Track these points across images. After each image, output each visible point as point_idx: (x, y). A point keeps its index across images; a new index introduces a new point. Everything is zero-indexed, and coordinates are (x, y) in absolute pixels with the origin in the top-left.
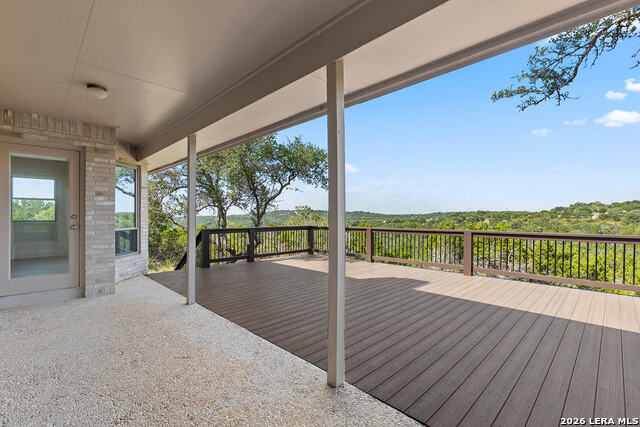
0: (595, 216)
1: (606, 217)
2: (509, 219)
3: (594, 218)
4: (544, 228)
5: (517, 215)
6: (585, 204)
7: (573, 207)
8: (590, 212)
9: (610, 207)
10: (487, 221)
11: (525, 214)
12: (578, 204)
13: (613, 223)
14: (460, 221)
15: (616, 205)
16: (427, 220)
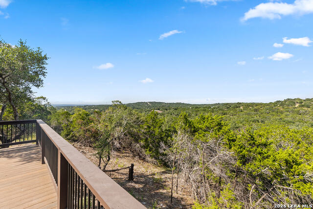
0: (297, 105)
1: (303, 106)
2: (253, 106)
3: (296, 106)
4: (270, 111)
5: (257, 105)
6: (292, 99)
7: (285, 101)
8: (295, 103)
9: (305, 101)
10: (241, 108)
11: (261, 104)
12: (288, 99)
13: (306, 109)
14: (228, 108)
15: (308, 100)
16: (212, 107)
